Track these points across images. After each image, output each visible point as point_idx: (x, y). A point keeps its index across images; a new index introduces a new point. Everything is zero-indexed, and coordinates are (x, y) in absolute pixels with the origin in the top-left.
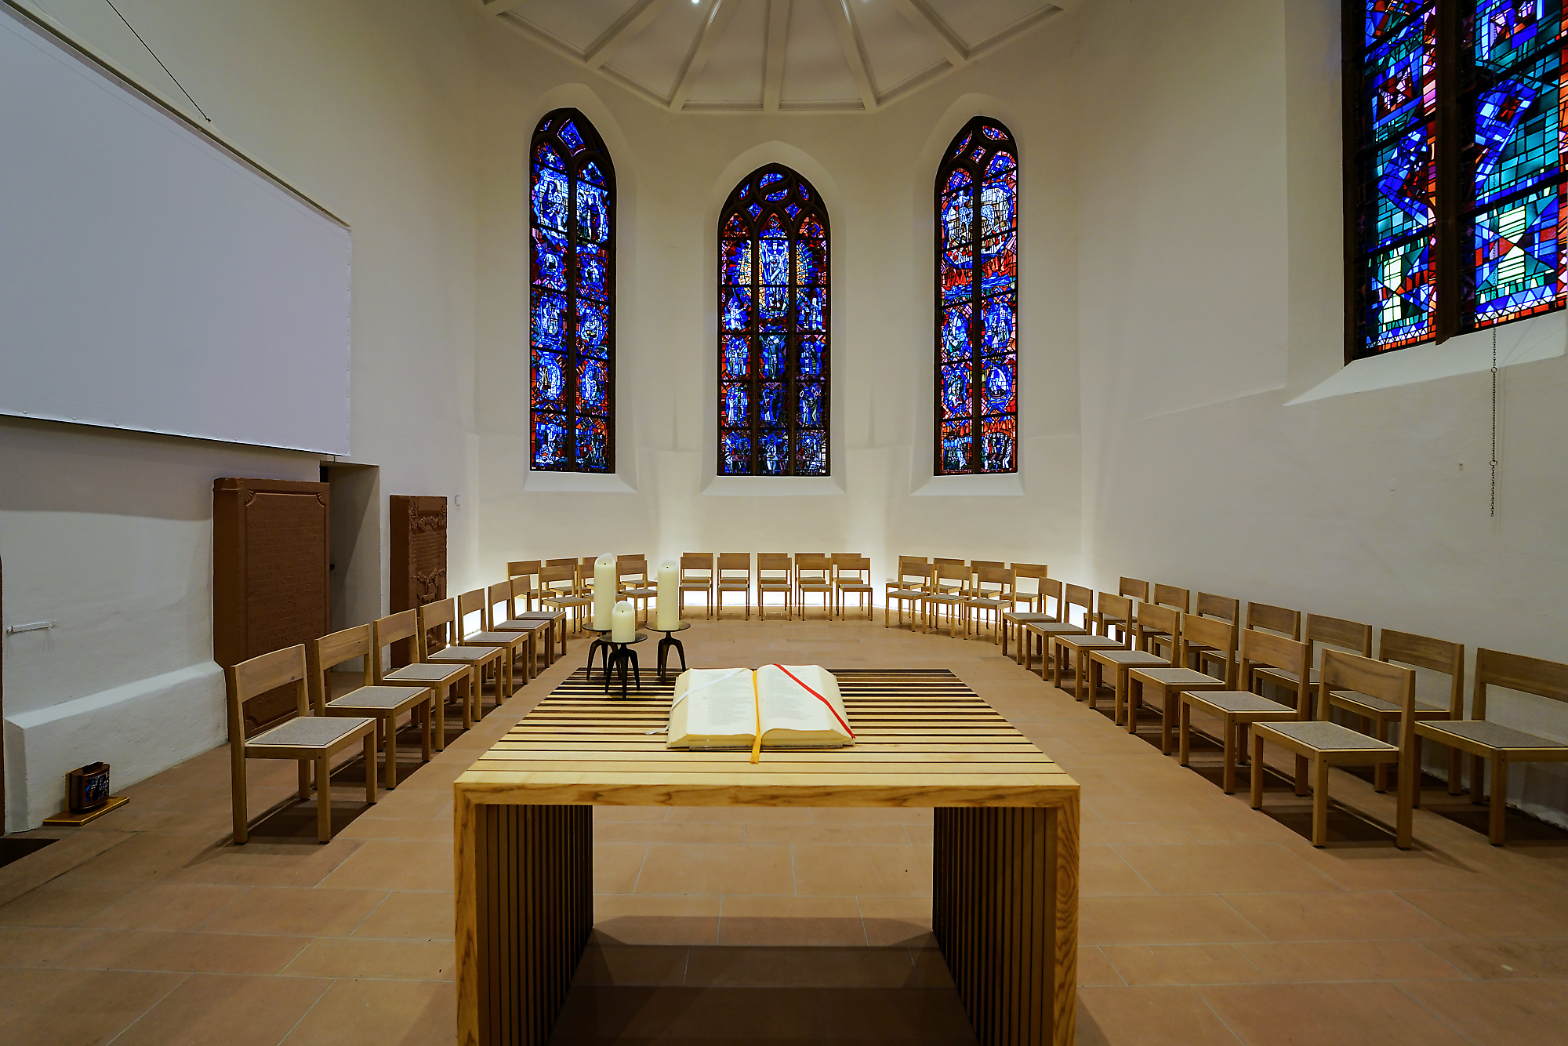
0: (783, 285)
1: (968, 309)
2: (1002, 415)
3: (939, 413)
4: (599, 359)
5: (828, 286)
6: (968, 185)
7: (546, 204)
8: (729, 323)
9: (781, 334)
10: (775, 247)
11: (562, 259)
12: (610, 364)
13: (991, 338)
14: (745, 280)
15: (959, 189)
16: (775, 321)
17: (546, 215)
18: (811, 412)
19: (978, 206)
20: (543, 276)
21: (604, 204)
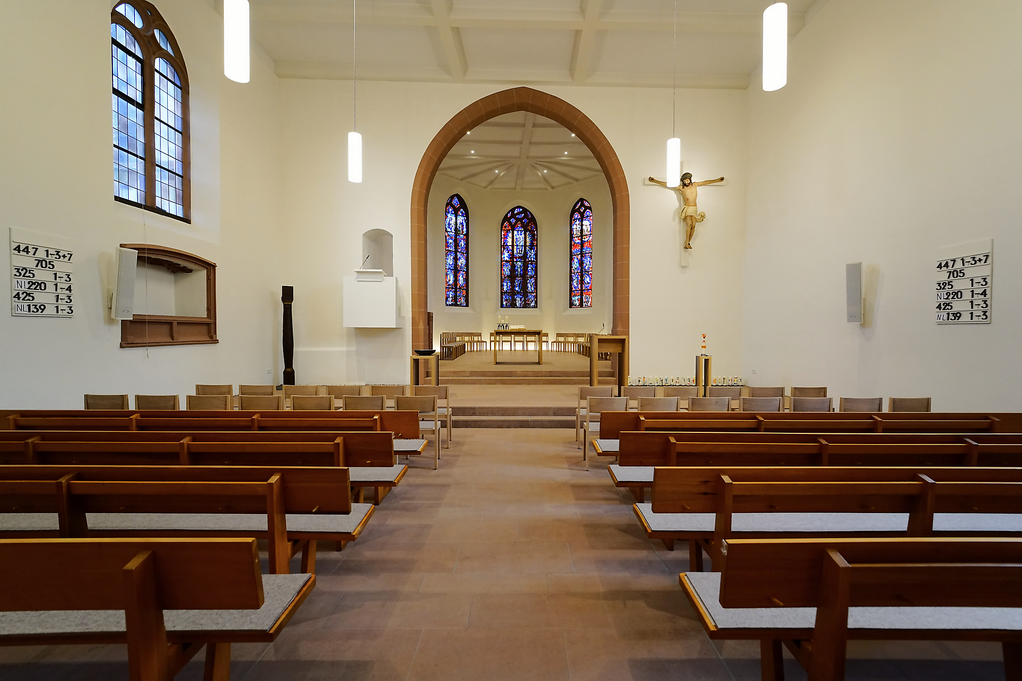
0: (522, 246)
1: (579, 257)
2: (588, 290)
3: (571, 288)
4: (464, 271)
5: (537, 246)
6: (579, 218)
7: (449, 224)
8: (504, 258)
9: (522, 262)
10: (519, 233)
11: (454, 241)
12: (467, 273)
13: (585, 266)
14: (510, 243)
15: (577, 219)
16: (519, 257)
17: (449, 227)
18: (531, 287)
19: (582, 225)
20: (448, 246)
21: (465, 222)
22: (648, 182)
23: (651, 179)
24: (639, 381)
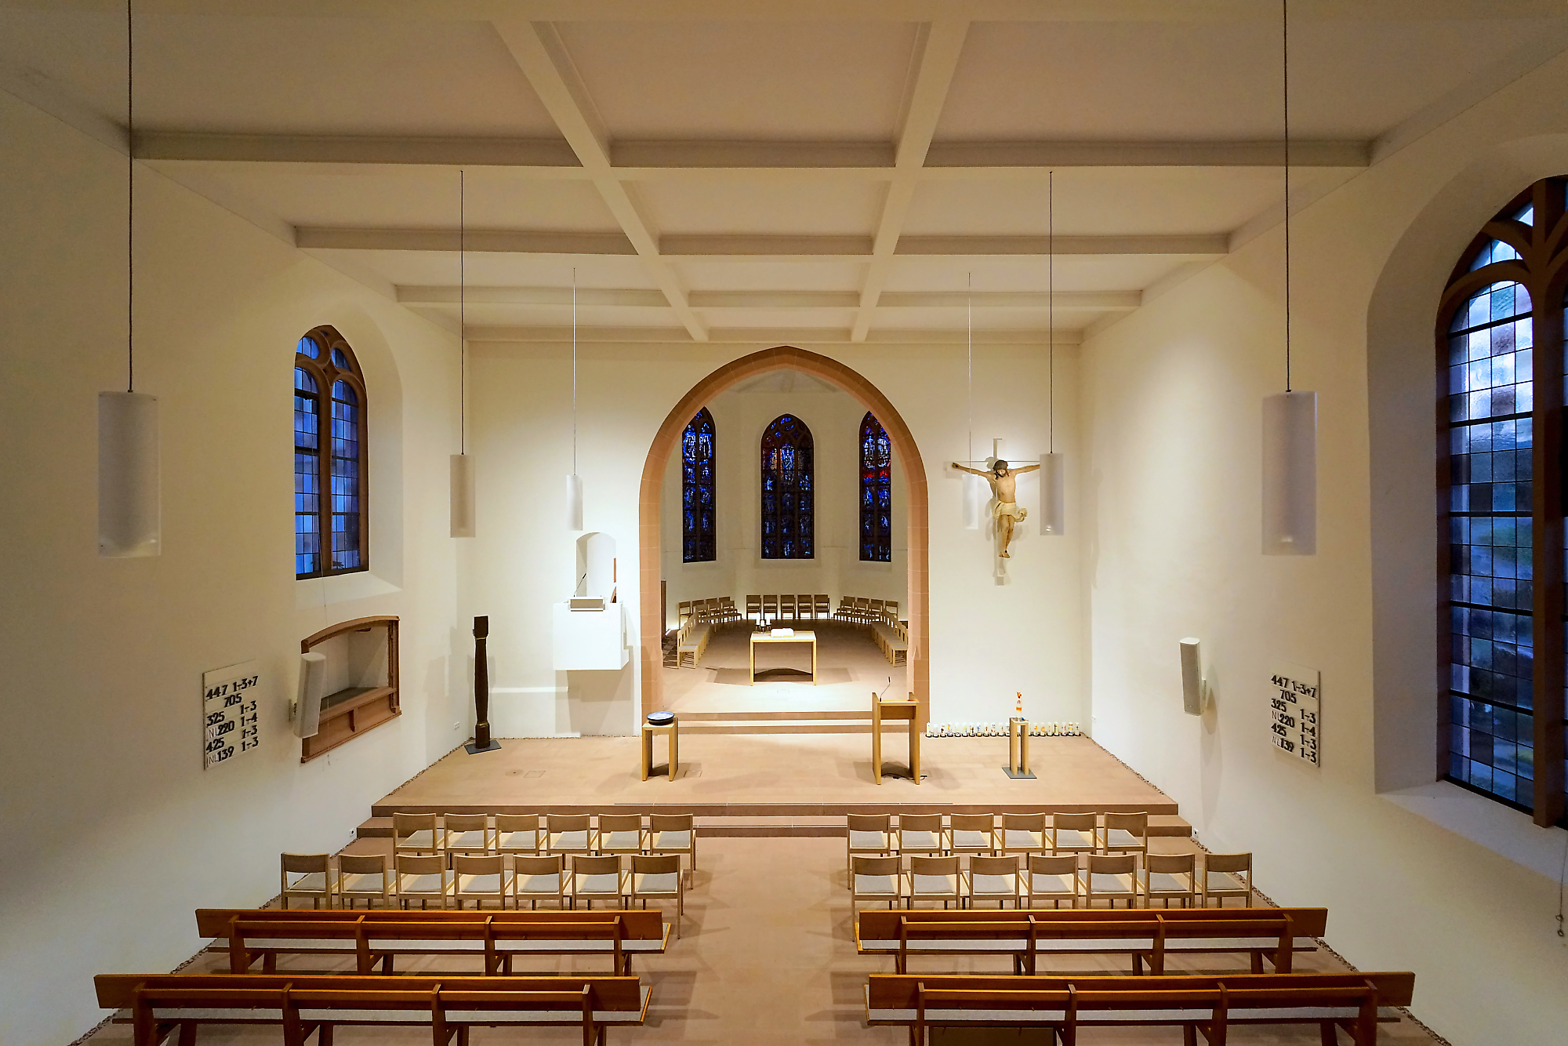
0: (792, 469)
4: (709, 510)
8: (766, 487)
10: (788, 451)
11: (695, 470)
12: (713, 511)
14: (774, 467)
16: (788, 486)
17: (688, 452)
18: (805, 528)
20: (687, 479)
21: (711, 442)
22: (950, 469)
23: (956, 466)
24: (942, 730)
